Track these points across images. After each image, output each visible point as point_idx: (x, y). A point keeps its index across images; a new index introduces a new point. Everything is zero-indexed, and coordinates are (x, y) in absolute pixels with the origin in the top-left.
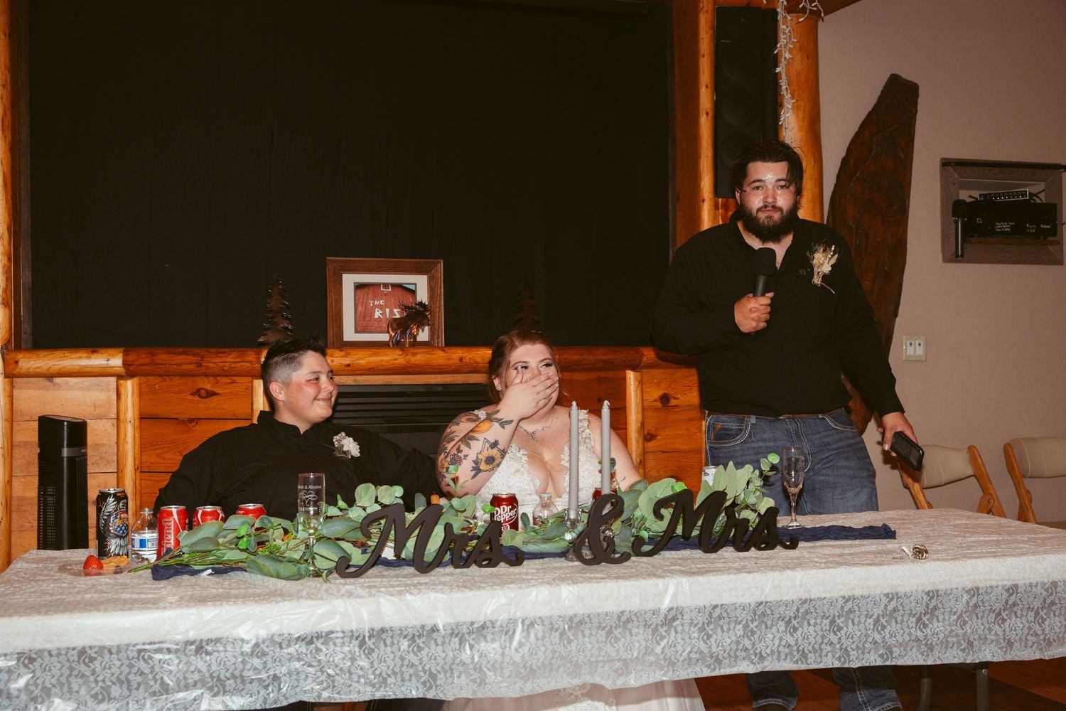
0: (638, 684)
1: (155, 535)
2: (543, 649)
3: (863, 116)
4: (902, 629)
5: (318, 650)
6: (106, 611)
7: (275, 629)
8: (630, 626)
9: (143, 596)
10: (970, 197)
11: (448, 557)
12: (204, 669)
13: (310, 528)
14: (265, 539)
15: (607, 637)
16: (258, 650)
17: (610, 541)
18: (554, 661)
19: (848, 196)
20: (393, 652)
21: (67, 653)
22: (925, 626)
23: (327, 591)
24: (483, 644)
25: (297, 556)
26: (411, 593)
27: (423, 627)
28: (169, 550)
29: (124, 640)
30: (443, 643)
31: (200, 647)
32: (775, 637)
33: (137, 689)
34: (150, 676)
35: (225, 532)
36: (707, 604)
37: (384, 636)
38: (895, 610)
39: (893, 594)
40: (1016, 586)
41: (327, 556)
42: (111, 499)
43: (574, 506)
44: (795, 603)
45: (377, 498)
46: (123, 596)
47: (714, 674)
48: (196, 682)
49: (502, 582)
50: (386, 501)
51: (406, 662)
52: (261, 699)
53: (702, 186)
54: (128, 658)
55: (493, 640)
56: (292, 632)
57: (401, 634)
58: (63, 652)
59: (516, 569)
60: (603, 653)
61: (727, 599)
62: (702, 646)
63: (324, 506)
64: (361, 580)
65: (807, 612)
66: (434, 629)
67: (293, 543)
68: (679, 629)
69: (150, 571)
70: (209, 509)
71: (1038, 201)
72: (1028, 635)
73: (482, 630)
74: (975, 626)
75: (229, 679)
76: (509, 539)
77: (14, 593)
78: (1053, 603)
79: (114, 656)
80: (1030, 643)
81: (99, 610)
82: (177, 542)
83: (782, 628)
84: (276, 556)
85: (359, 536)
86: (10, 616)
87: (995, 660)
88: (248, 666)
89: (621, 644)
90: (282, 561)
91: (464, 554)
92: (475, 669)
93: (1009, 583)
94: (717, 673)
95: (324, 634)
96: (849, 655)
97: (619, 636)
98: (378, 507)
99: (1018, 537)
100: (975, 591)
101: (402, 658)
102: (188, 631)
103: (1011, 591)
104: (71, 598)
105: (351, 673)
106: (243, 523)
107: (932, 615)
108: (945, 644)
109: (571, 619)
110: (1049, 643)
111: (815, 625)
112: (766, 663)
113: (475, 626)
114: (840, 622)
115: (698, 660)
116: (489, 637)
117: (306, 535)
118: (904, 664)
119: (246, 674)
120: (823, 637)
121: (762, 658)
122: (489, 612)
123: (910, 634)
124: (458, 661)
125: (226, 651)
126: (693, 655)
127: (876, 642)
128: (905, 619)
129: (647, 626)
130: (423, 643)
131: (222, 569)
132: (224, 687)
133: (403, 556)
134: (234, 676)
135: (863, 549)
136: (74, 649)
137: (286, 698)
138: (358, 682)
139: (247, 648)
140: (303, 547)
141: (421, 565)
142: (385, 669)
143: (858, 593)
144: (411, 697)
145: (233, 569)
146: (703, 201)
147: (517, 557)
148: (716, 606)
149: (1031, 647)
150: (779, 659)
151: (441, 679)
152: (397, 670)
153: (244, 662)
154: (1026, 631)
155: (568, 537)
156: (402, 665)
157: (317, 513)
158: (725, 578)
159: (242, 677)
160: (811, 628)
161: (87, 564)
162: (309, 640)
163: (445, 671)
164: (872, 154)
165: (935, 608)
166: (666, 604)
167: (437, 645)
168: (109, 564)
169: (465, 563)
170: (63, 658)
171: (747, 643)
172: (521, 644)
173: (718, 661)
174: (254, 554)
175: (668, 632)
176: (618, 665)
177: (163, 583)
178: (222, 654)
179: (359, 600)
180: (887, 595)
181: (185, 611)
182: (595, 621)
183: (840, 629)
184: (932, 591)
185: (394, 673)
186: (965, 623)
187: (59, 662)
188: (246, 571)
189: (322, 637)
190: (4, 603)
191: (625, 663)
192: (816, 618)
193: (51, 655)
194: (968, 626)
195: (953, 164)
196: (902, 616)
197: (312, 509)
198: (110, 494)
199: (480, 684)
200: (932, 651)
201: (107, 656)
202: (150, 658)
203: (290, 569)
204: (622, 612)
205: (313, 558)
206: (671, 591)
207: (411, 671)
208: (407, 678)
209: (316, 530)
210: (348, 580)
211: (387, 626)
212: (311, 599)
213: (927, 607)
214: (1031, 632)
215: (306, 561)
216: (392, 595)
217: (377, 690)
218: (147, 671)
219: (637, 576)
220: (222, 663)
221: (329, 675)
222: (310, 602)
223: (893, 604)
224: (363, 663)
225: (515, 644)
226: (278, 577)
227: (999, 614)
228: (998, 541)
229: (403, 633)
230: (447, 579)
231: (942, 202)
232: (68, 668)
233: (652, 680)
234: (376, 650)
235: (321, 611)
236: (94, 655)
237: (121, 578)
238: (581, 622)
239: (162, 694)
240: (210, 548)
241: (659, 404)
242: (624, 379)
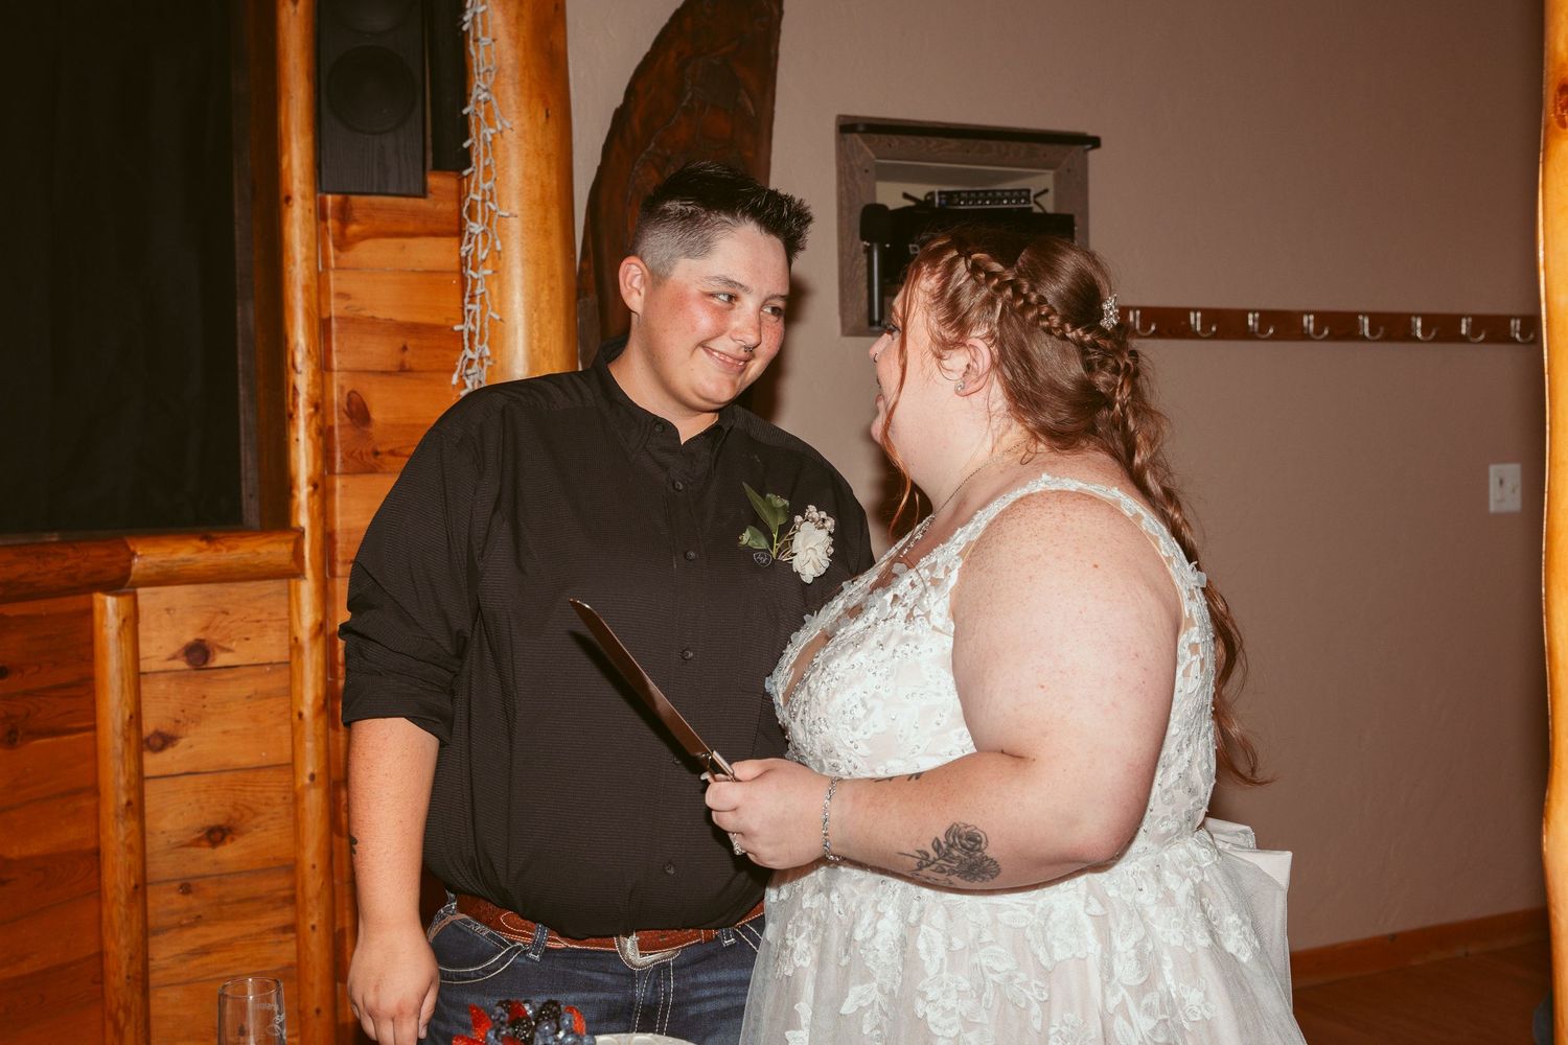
3: (663, 19)
10: (906, 196)
19: (630, 193)
53: (286, 166)
71: (1037, 209)
146: (288, 199)
164: (684, 104)
195: (861, 128)
231: (841, 208)
241: (181, 664)
242: (88, 612)
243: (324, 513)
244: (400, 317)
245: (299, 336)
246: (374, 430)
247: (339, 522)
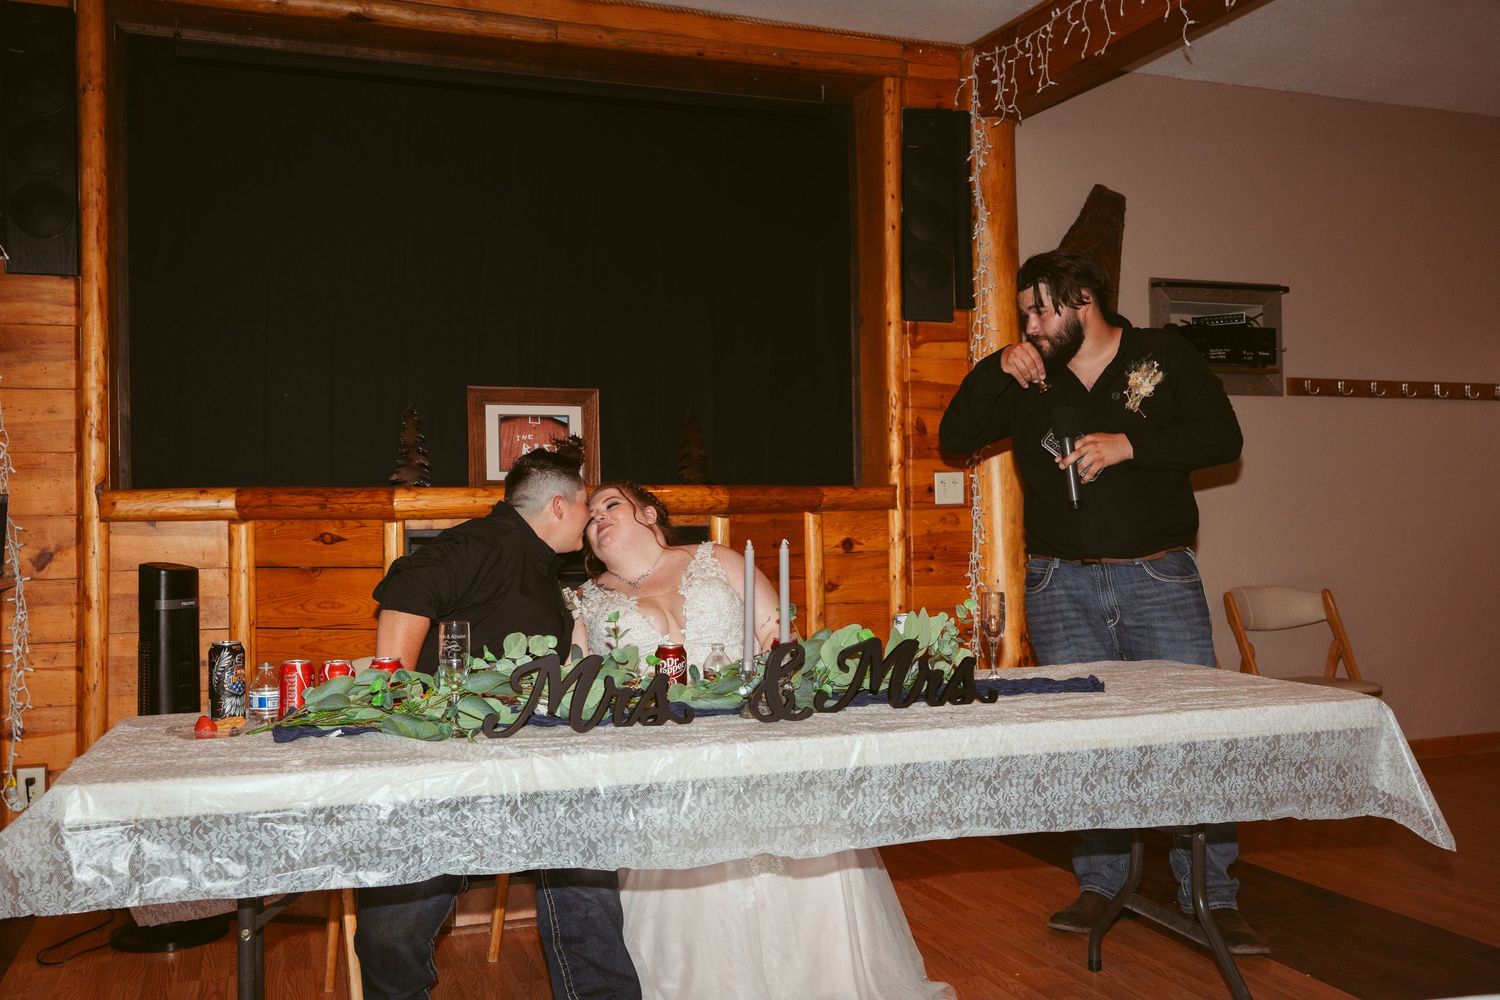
0: (823, 853)
1: (276, 693)
2: (716, 814)
3: (1066, 230)
4: (1113, 789)
5: (464, 817)
6: (223, 775)
7: (415, 793)
8: (812, 788)
9: (264, 759)
10: (1182, 321)
11: (608, 714)
12: (335, 841)
13: (454, 683)
14: (402, 695)
15: (787, 801)
16: (397, 818)
17: (790, 695)
18: (728, 827)
20: (548, 819)
21: (177, 825)
22: (1139, 785)
23: (473, 752)
24: (648, 809)
25: (438, 714)
26: (568, 753)
27: (581, 791)
28: (292, 710)
29: (243, 808)
30: (604, 808)
31: (330, 816)
32: (973, 799)
33: (258, 865)
34: (274, 850)
35: (357, 688)
36: (899, 764)
37: (538, 801)
38: (1105, 767)
39: (1102, 751)
40: (1236, 741)
41: (472, 714)
42: (226, 653)
43: (749, 656)
44: (996, 761)
45: (528, 649)
46: (242, 759)
47: (906, 841)
48: (325, 856)
49: (671, 740)
50: (539, 653)
51: (563, 830)
52: (400, 874)
53: (888, 307)
54: (248, 829)
55: (660, 805)
56: (434, 797)
57: (557, 798)
58: (174, 822)
59: (685, 727)
60: (783, 818)
61: (919, 757)
62: (893, 809)
63: (469, 659)
64: (511, 740)
65: (1009, 771)
66: (594, 793)
67: (433, 699)
68: (868, 791)
69: (270, 733)
70: (337, 663)
71: (1255, 325)
72: (1249, 793)
73: (646, 793)
74: (1192, 785)
75: (363, 852)
76: (676, 694)
77: (116, 758)
78: (1276, 759)
79: (233, 827)
80: (1251, 804)
81: (214, 774)
82: (302, 700)
83: (982, 789)
84: (415, 715)
85: (508, 691)
86: (113, 781)
87: (1215, 821)
88: (385, 837)
89: (802, 808)
90: (421, 720)
91: (626, 711)
92: (640, 837)
93: (1228, 737)
94: (910, 840)
95: (470, 799)
96: (1055, 819)
97: (800, 799)
98: (529, 659)
99: (1237, 688)
100: (1190, 747)
101: (558, 826)
102: (316, 797)
103: (1230, 746)
104: (182, 762)
105: (501, 843)
106: (377, 678)
107: (1146, 773)
108: (1161, 805)
109: (747, 781)
110: (1272, 804)
111: (1018, 785)
112: (964, 828)
113: (640, 789)
114: (1045, 781)
115: (889, 826)
116: (656, 802)
117: (448, 690)
118: (1116, 827)
119: (382, 845)
120: (1027, 799)
121: (959, 822)
122: (655, 773)
123: (1122, 794)
124: (620, 828)
125: (360, 819)
126: (882, 820)
127: (1085, 804)
128: (1116, 779)
129: (831, 788)
130: (582, 808)
131: (352, 730)
132: (357, 860)
133: (558, 714)
134: (369, 849)
135: (1069, 702)
136: (186, 819)
137: (429, 872)
138: (510, 852)
139: (384, 815)
140: (445, 704)
141: (580, 724)
142: (540, 837)
143: (1064, 749)
144: (567, 866)
145: (366, 730)
146: (890, 324)
147: (685, 714)
148: (908, 766)
149: (1253, 807)
150: (978, 824)
151: (601, 848)
152: (553, 838)
153: (380, 832)
154: (1247, 790)
155: (743, 691)
156: (559, 833)
157: (461, 666)
158: (918, 734)
159: (378, 848)
160: (1014, 789)
161: (198, 726)
162: (454, 806)
163: (606, 839)
165: (1149, 765)
166: (853, 762)
167: (597, 810)
168: (224, 725)
169: (629, 722)
170: (173, 830)
171: (943, 805)
172: (691, 809)
173: (911, 826)
174: (390, 712)
175: (855, 794)
176: (800, 831)
177: (286, 746)
178: (356, 824)
179: (509, 761)
180: (1095, 751)
181: (313, 775)
182: (774, 783)
183: (1045, 789)
184: (1145, 747)
185: (550, 842)
186: (1182, 781)
187: (169, 834)
188: (381, 731)
189: (468, 803)
190: (106, 768)
191: (808, 829)
192: (1018, 778)
193: (160, 826)
194: (1185, 785)
195: (1163, 284)
196: (1113, 774)
197: (455, 662)
198: (225, 647)
199: (645, 854)
200: (1146, 814)
201: (224, 826)
202: (273, 829)
203: (430, 729)
204: (804, 773)
205: (457, 717)
206: (858, 748)
207: (569, 840)
208: (564, 847)
209: (459, 685)
210: (497, 740)
211: (542, 790)
212: (456, 760)
213: (1140, 764)
214: (1253, 791)
215: (449, 719)
216: (547, 755)
217: (532, 860)
218: (269, 843)
219: (820, 733)
220: (356, 833)
221: (476, 845)
222: (454, 764)
223: (1103, 761)
224: (516, 831)
225: (684, 809)
226: (417, 737)
227: (1218, 771)
228: (1215, 692)
229: (558, 798)
230: (608, 738)
232: (179, 841)
233: (838, 849)
234: (530, 816)
235: (466, 774)
236: (209, 825)
237: (237, 741)
238: (758, 784)
239: (286, 871)
240: (340, 705)
241: (841, 550)
242: (802, 522)
243: (904, 478)
244: (941, 381)
245: (894, 390)
246: (928, 435)
247: (911, 483)
